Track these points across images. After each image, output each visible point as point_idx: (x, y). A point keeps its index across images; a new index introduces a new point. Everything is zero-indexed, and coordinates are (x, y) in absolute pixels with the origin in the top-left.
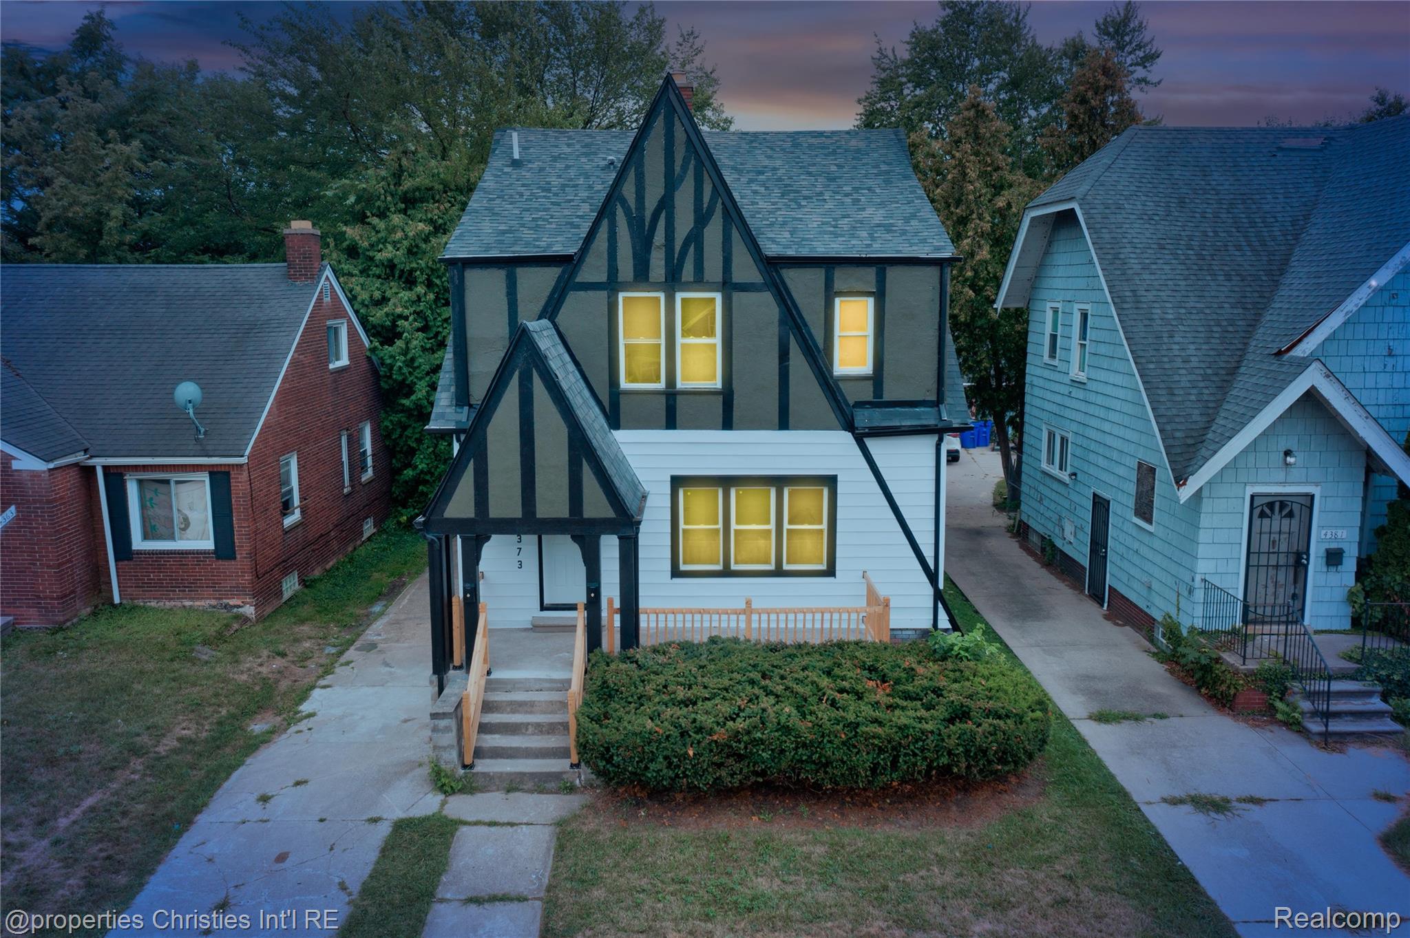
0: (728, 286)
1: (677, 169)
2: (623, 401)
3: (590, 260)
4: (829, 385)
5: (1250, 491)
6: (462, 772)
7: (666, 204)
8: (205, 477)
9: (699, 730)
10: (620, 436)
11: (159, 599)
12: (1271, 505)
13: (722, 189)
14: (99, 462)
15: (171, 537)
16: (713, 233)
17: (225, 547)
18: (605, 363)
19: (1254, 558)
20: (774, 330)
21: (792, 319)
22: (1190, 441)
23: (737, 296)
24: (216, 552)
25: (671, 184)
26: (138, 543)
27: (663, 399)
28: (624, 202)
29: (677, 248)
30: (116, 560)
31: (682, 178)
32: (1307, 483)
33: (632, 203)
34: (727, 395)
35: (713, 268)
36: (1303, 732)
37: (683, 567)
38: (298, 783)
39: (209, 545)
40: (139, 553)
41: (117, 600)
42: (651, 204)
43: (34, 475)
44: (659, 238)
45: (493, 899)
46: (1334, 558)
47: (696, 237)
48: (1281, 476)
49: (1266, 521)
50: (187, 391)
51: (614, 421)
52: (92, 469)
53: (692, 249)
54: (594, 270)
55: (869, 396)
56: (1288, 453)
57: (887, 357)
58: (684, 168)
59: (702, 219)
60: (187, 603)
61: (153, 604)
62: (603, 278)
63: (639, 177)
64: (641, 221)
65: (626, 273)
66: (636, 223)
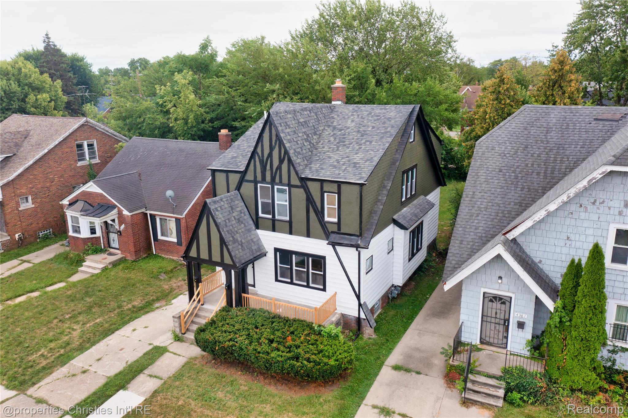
0: (290, 185)
1: (273, 144)
2: (259, 220)
3: (249, 172)
4: (323, 224)
5: (483, 290)
6: (180, 335)
7: (270, 155)
8: (174, 219)
10: (259, 232)
11: (165, 255)
12: (495, 298)
13: (286, 152)
14: (148, 212)
15: (167, 236)
16: (285, 166)
18: (254, 207)
19: (485, 318)
20: (304, 202)
21: (310, 200)
22: (456, 266)
23: (292, 189)
24: (177, 243)
25: (272, 149)
26: (160, 237)
27: (271, 221)
28: (258, 154)
29: (274, 171)
30: (154, 241)
31: (275, 147)
32: (508, 291)
33: (260, 155)
34: (290, 222)
35: (285, 180)
36: (461, 395)
37: (279, 278)
38: (146, 327)
39: (175, 240)
40: (159, 240)
41: (154, 253)
42: (265, 155)
43: (128, 216)
44: (268, 166)
45: (156, 377)
46: (521, 325)
47: (279, 168)
48: (497, 286)
49: (490, 303)
50: (169, 193)
51: (257, 227)
52: (147, 214)
53: (278, 172)
54: (250, 176)
55: (336, 229)
56: (500, 278)
57: (342, 217)
58: (275, 144)
59: (281, 161)
60: (171, 257)
61: (163, 256)
62: (252, 179)
63: (262, 146)
64: (263, 161)
65: (259, 178)
66: (261, 161)
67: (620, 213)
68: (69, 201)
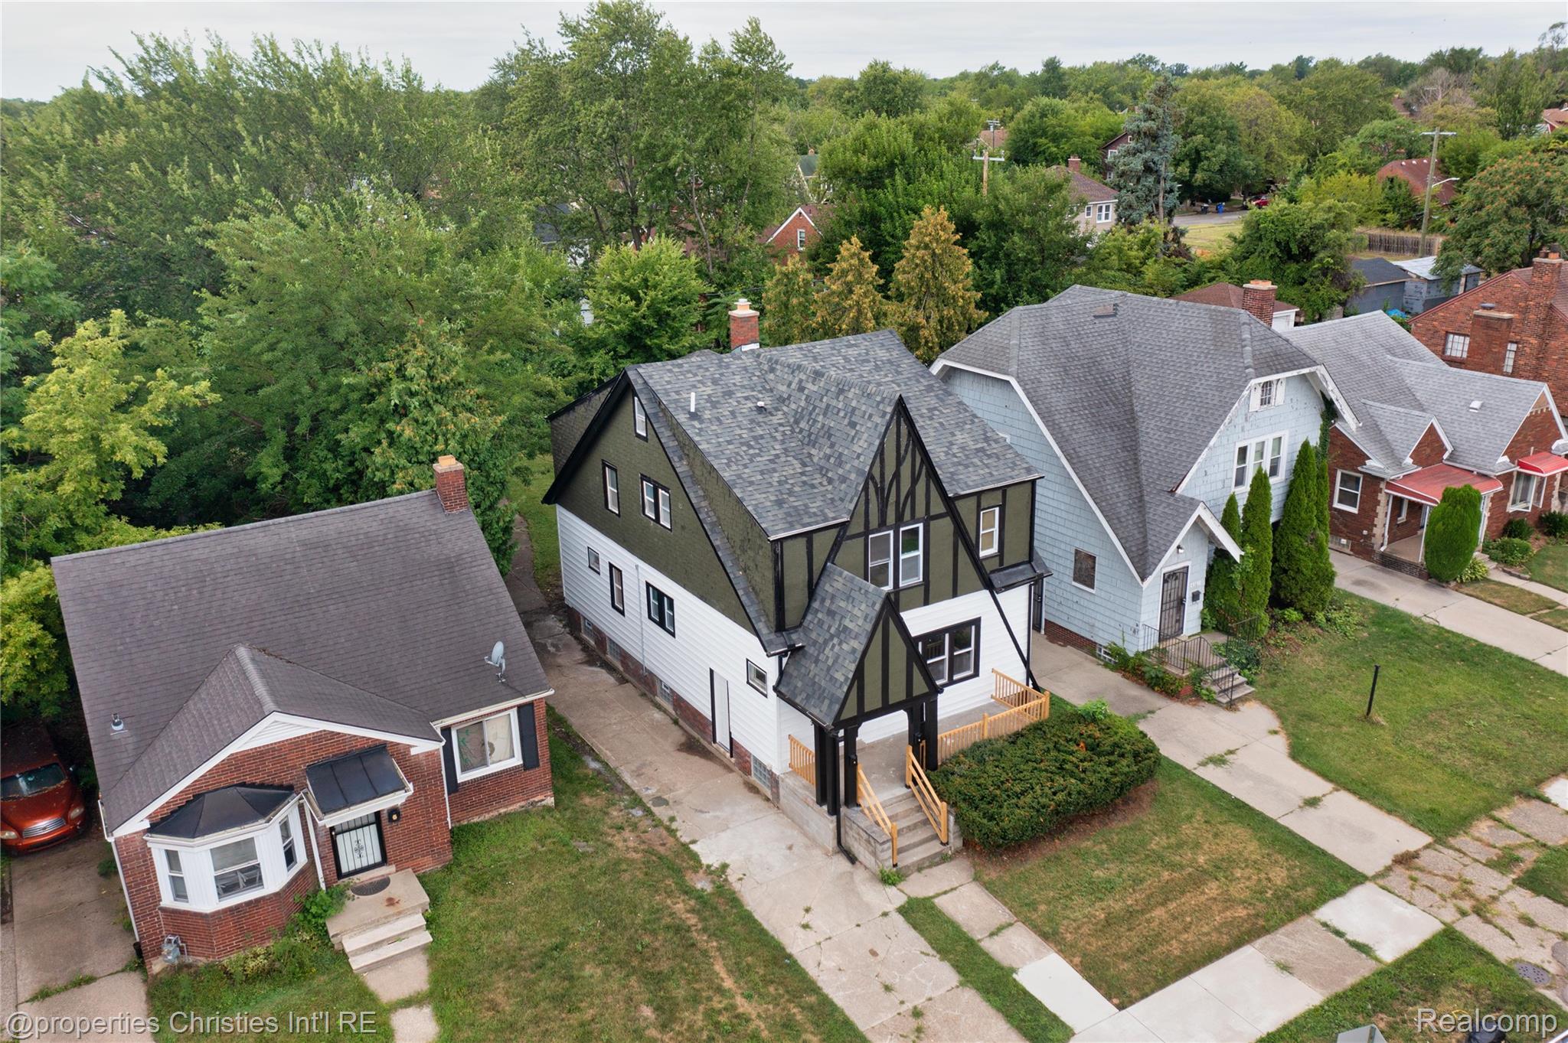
0: (928, 519)
1: (903, 452)
3: (855, 522)
4: (977, 563)
5: (1163, 571)
7: (896, 477)
8: (514, 713)
9: (1043, 807)
11: (480, 814)
12: (1171, 577)
13: (925, 461)
15: (485, 764)
16: (921, 488)
17: (530, 759)
19: (1164, 607)
20: (951, 539)
21: (960, 529)
23: (931, 523)
24: (524, 765)
25: (899, 464)
26: (462, 778)
27: (893, 596)
28: (874, 482)
29: (902, 502)
30: (449, 795)
31: (905, 458)
32: (1186, 560)
33: (878, 479)
34: (925, 585)
35: (920, 511)
36: (1218, 703)
39: (518, 762)
40: (464, 783)
41: (448, 826)
42: (888, 477)
43: (427, 755)
44: (892, 498)
45: (999, 929)
46: (1195, 597)
47: (911, 493)
48: (1176, 560)
53: (909, 501)
54: (857, 527)
55: (997, 566)
56: (1178, 547)
57: (1005, 542)
58: (906, 451)
59: (915, 481)
60: (502, 811)
61: (476, 820)
62: (862, 529)
63: (882, 461)
64: (883, 489)
65: (874, 522)
66: (880, 491)
67: (1243, 430)
68: (149, 817)
